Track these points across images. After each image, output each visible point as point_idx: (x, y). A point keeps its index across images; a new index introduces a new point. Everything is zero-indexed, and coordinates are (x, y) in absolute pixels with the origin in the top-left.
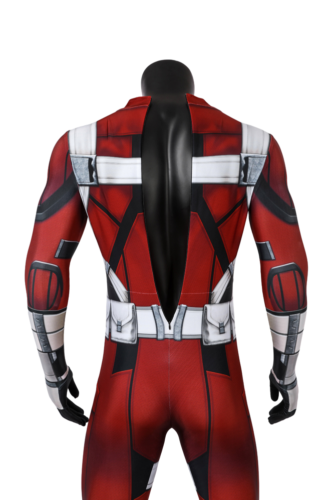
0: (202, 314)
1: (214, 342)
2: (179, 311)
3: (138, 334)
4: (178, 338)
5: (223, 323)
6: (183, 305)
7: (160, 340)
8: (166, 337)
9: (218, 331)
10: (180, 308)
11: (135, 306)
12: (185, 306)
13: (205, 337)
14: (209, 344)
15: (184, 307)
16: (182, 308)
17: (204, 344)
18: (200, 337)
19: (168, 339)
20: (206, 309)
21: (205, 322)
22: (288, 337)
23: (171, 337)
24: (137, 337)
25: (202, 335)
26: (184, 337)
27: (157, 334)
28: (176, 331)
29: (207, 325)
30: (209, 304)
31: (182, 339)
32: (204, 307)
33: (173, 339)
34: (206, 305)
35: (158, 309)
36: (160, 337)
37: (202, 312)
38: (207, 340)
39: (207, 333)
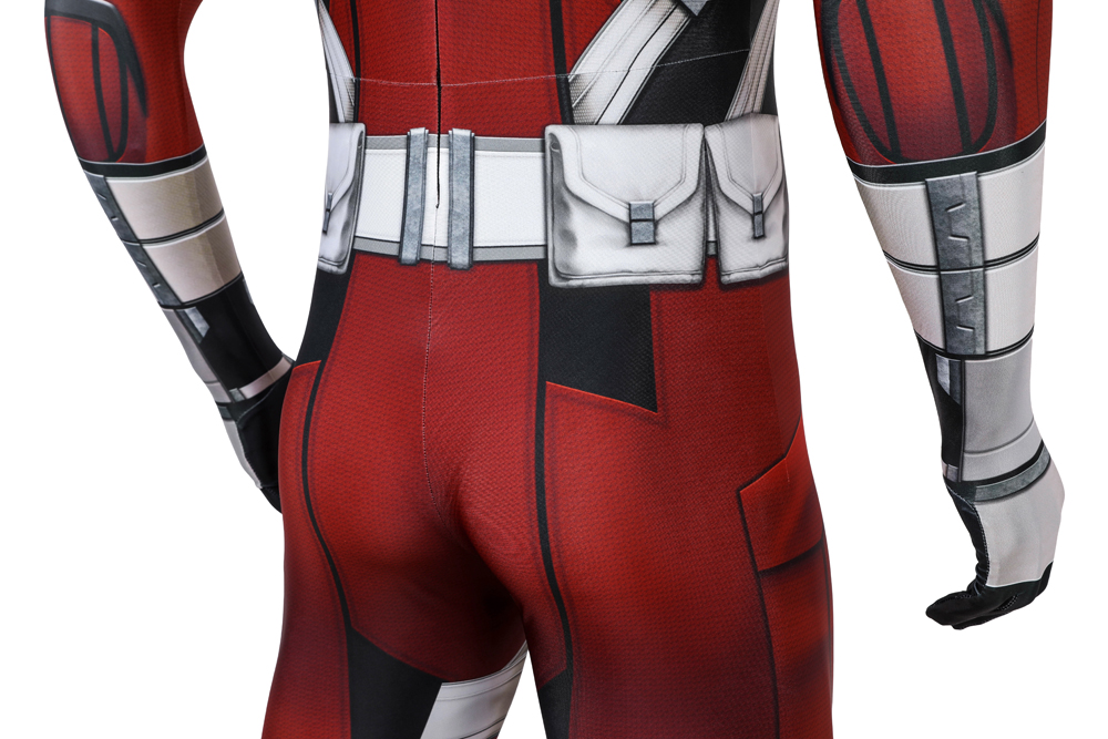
0: (539, 163)
1: (597, 275)
2: (451, 156)
3: (355, 237)
4: (460, 258)
5: (653, 206)
6: (456, 132)
7: (405, 265)
8: (425, 256)
9: (622, 234)
10: (450, 146)
11: (367, 134)
12: (466, 133)
13: (558, 256)
14: (574, 283)
15: (464, 138)
16: (457, 144)
17: (554, 280)
18: (539, 255)
19: (429, 261)
20: (556, 144)
21: (557, 197)
22: (940, 282)
23: (440, 256)
24: (352, 249)
25: (546, 246)
26: (480, 256)
27: (401, 243)
28: (456, 233)
29: (566, 207)
30: (564, 122)
31: (474, 264)
32: (542, 135)
33: (446, 262)
34: (550, 129)
35: (427, 145)
36: (409, 255)
37: (540, 154)
38: (568, 267)
39: (569, 238)
